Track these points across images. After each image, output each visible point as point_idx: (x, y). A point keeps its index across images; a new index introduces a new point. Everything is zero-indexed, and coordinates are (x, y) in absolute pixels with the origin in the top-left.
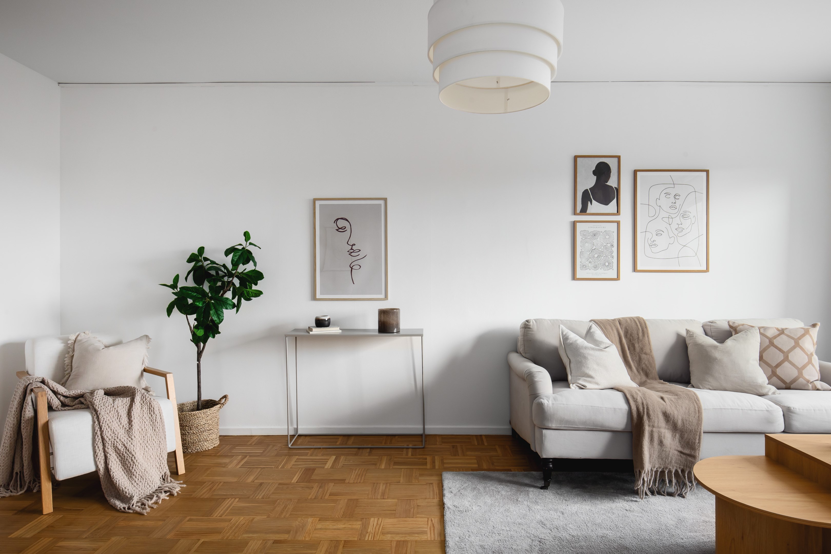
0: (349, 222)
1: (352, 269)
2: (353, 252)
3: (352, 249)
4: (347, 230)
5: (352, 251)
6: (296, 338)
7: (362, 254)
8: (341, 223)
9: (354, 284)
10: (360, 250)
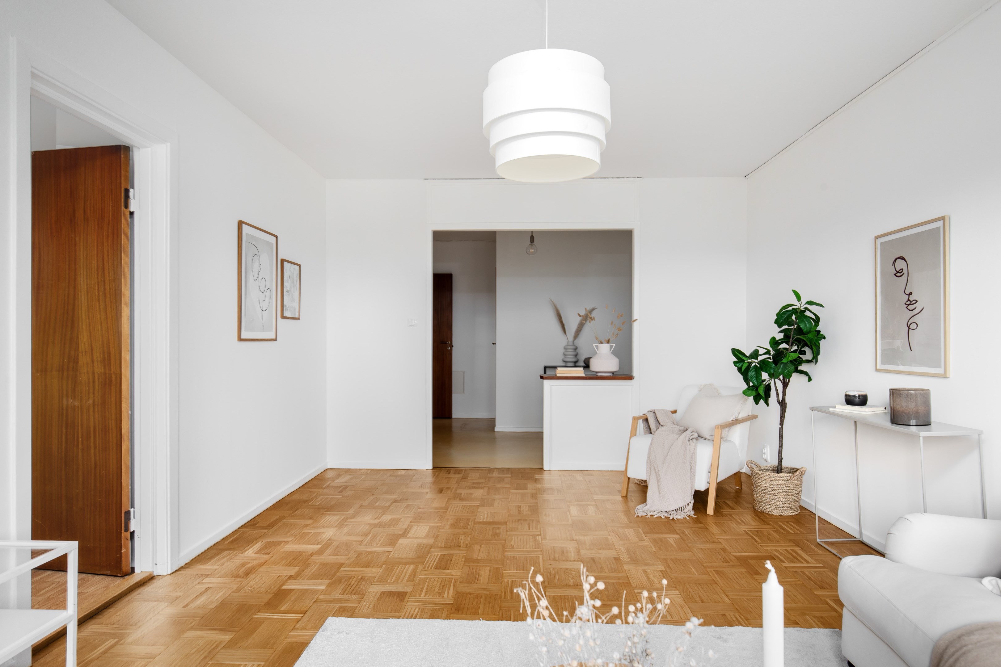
0: (906, 261)
1: (909, 328)
2: (910, 304)
3: (909, 300)
4: (904, 274)
5: (908, 303)
6: (855, 422)
7: (919, 306)
8: (900, 264)
9: (911, 350)
10: (917, 301)
